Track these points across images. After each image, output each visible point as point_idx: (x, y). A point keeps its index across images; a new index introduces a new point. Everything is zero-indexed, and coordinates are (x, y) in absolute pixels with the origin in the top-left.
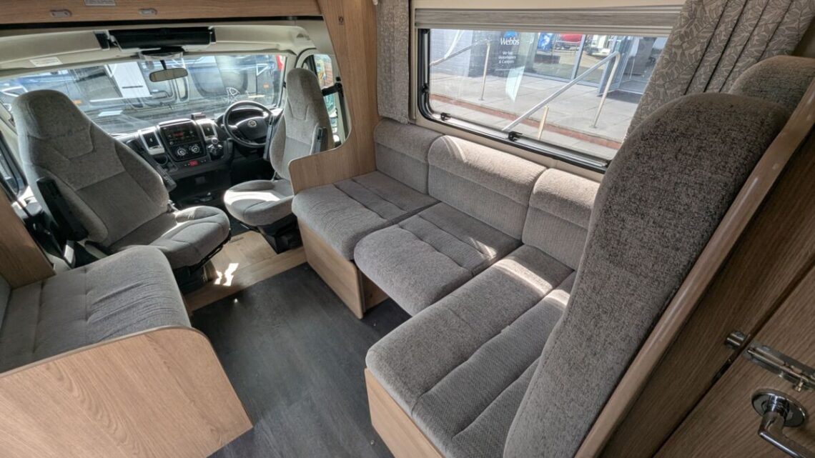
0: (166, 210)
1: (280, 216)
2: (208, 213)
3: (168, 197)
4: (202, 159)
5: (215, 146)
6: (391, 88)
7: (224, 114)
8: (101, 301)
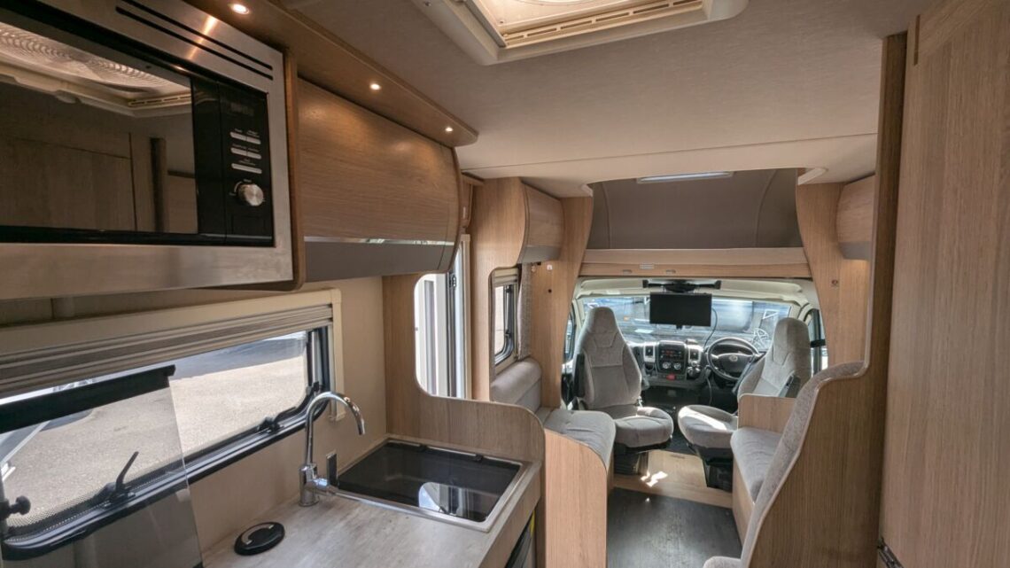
0: (634, 402)
2: (661, 416)
3: (640, 393)
4: (679, 376)
5: (694, 368)
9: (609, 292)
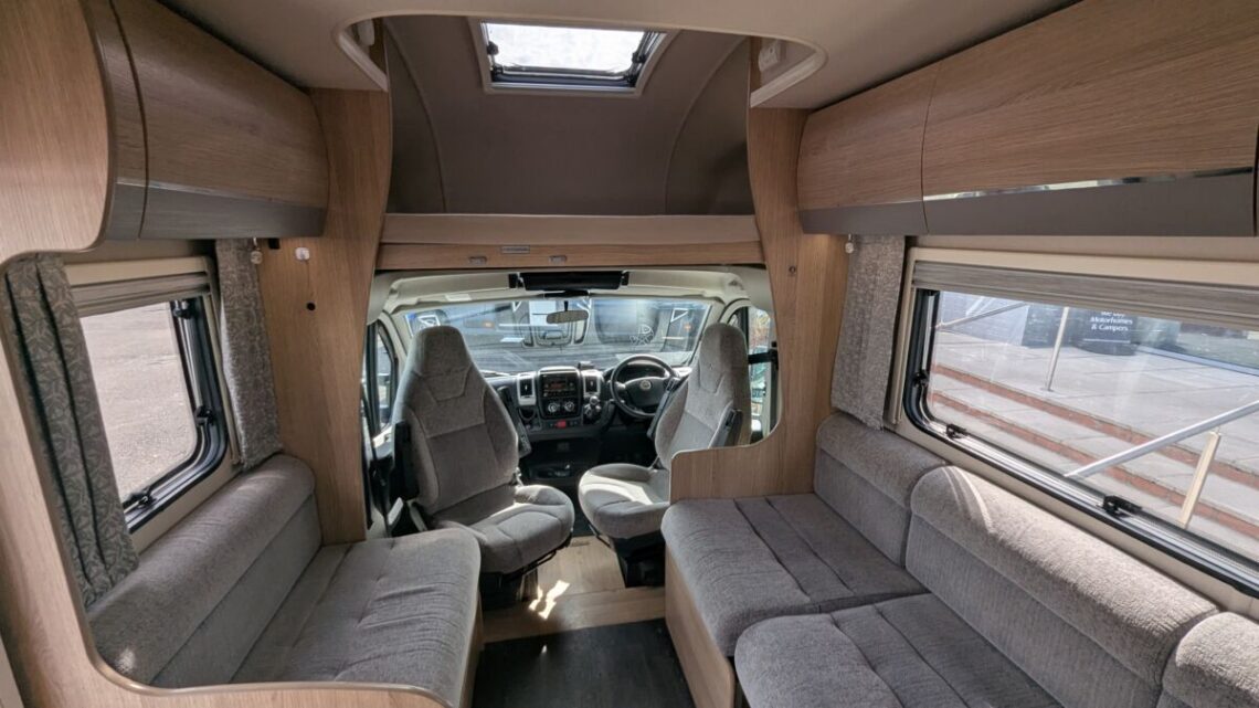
0: (509, 480)
1: (643, 529)
2: (552, 499)
3: (517, 461)
4: (573, 420)
5: (593, 407)
6: (857, 370)
7: (615, 367)
8: (385, 599)
9: (450, 297)
